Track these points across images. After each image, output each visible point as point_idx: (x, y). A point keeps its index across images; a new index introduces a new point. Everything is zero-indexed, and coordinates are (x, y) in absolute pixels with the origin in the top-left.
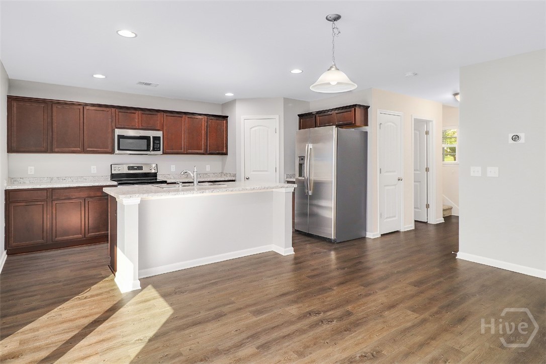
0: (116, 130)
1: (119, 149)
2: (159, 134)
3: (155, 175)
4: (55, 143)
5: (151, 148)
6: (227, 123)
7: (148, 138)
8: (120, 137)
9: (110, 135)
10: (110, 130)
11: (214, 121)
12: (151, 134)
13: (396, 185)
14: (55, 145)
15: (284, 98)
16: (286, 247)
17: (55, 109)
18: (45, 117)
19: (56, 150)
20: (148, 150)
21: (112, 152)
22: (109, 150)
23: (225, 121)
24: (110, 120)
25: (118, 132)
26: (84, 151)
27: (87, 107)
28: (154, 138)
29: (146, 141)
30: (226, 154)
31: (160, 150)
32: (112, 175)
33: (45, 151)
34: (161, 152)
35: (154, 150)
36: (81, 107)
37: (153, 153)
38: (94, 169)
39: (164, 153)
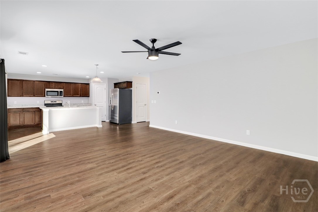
0: (46, 89)
1: (47, 95)
2: (62, 90)
3: (61, 104)
4: (24, 93)
5: (59, 95)
6: (89, 86)
7: (58, 92)
8: (47, 91)
9: (44, 91)
10: (44, 89)
11: (84, 86)
12: (59, 90)
13: (144, 107)
14: (24, 94)
15: (108, 78)
16: (99, 125)
17: (24, 83)
18: (20, 85)
19: (24, 96)
20: (58, 95)
21: (45, 96)
22: (44, 95)
23: (88, 85)
24: (44, 86)
25: (47, 90)
26: (34, 96)
27: (35, 82)
28: (60, 92)
29: (57, 93)
30: (89, 96)
31: (62, 95)
32: (45, 104)
33: (21, 96)
34: (63, 96)
35: (60, 95)
36: (33, 82)
37: (60, 96)
38: (38, 102)
39: (64, 96)
